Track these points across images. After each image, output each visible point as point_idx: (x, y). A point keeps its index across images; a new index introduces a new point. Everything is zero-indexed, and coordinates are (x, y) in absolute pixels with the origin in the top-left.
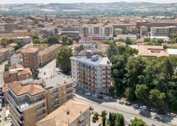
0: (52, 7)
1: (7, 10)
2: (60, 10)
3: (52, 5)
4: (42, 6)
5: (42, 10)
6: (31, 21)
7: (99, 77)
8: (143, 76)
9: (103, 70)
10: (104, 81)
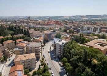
3: (87, 16)
7: (58, 49)
8: (69, 54)
9: (59, 46)
10: (60, 51)
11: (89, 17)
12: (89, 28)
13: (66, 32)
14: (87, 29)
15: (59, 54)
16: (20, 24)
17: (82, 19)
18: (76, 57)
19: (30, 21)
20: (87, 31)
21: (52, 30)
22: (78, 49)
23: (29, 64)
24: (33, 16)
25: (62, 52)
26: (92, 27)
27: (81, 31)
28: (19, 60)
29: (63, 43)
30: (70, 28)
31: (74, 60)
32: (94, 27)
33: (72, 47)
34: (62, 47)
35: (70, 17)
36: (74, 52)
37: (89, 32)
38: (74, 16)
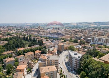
0: (95, 24)
1: (76, 25)
2: (99, 25)
3: (95, 23)
4: (91, 23)
5: (90, 25)
6: (74, 32)
7: (74, 62)
8: (87, 69)
9: (75, 59)
10: (76, 64)
11: (98, 24)
12: (100, 39)
13: (77, 43)
14: (98, 40)
15: (75, 67)
16: (31, 33)
17: (90, 26)
18: (94, 72)
19: (40, 30)
20: (98, 42)
21: (63, 40)
22: (96, 65)
23: (52, 76)
24: (40, 23)
25: (78, 65)
26: (103, 38)
27: (91, 41)
28: (45, 72)
29: (79, 57)
30: (80, 38)
31: (92, 75)
32: (105, 38)
33: (89, 62)
34: (78, 60)
35: (77, 24)
36: (92, 67)
37: (100, 43)
38: (82, 23)
